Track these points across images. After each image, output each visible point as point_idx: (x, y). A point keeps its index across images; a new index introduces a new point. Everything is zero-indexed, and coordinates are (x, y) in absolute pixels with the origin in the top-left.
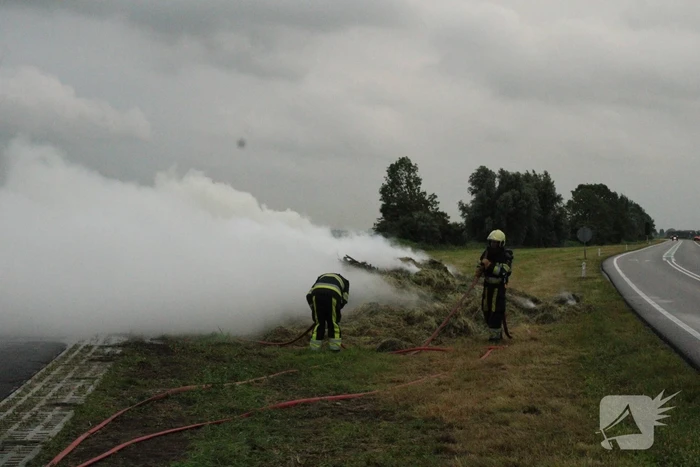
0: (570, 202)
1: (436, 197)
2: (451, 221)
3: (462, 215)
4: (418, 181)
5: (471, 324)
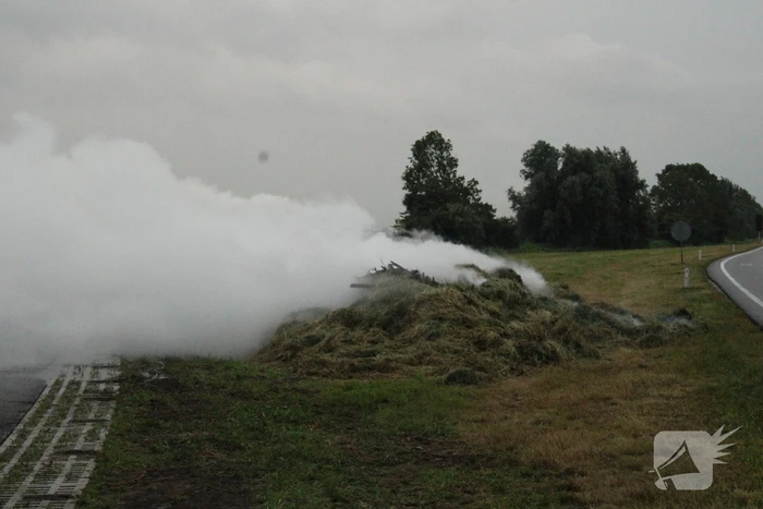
0: (655, 188)
1: (476, 183)
2: (498, 215)
3: (513, 207)
4: (453, 163)
5: (559, 348)
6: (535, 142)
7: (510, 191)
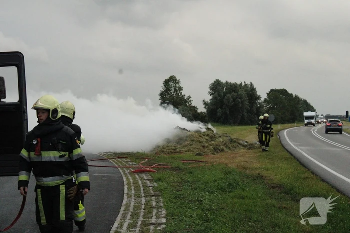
0: (265, 100)
1: (191, 97)
2: (199, 111)
3: (205, 107)
4: (181, 89)
6: (215, 80)
7: (204, 101)
